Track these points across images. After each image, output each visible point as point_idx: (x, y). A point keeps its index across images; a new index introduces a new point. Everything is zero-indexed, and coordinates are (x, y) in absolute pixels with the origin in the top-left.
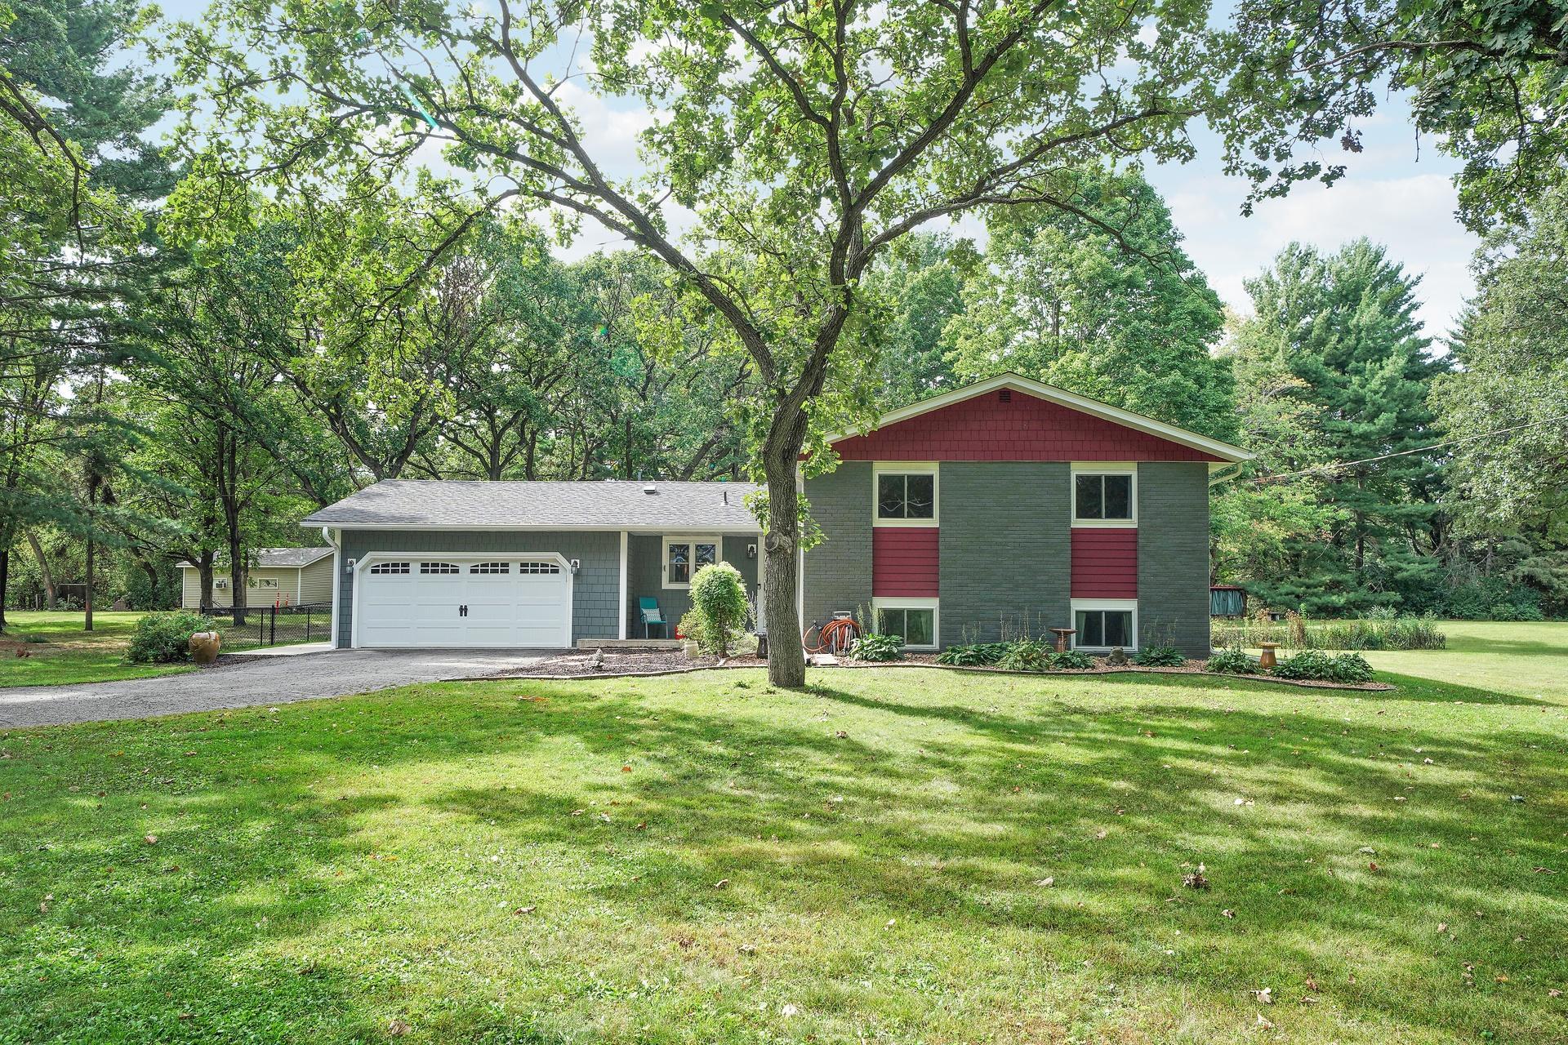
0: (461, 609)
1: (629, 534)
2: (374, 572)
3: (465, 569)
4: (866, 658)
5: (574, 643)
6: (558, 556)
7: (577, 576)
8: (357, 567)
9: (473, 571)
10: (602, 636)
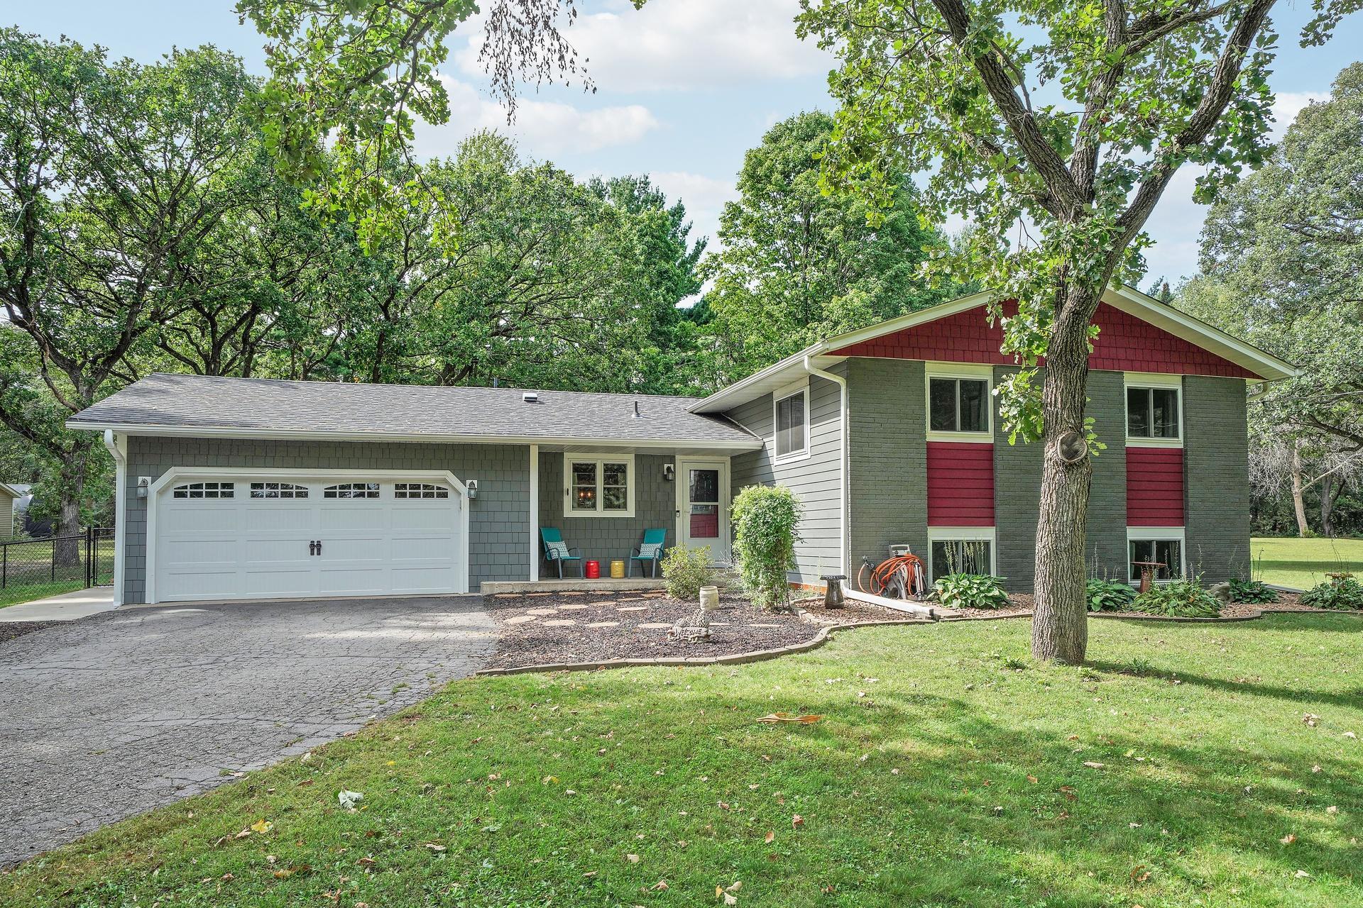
0: (312, 545)
1: (540, 447)
2: (178, 495)
3: (316, 491)
4: (972, 605)
5: (474, 586)
6: (448, 472)
7: (473, 501)
8: (153, 488)
9: (328, 495)
10: (509, 577)
